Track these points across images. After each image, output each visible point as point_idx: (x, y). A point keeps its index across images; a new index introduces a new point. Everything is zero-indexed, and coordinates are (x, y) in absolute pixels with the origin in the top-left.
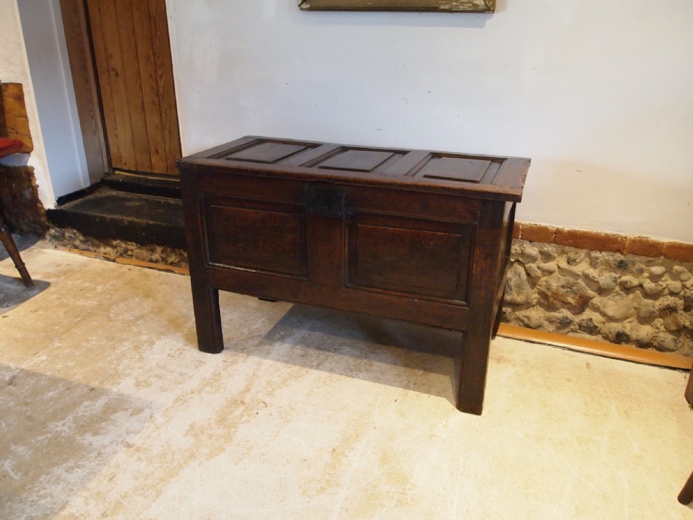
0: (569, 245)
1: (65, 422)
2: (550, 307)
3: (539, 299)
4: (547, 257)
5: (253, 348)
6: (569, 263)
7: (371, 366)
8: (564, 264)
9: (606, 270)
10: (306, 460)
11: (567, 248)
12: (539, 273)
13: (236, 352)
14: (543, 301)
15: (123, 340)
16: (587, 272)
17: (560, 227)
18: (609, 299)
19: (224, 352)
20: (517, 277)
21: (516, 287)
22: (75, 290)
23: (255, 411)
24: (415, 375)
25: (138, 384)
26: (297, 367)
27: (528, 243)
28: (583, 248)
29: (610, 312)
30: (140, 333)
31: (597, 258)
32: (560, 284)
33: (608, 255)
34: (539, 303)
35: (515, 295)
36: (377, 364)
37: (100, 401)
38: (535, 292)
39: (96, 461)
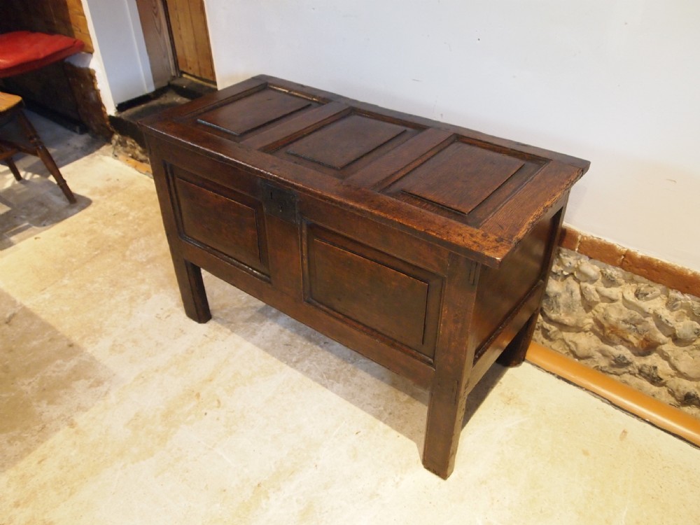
0: (641, 275)
1: (31, 380)
2: (605, 339)
3: (592, 326)
4: (610, 281)
5: (241, 324)
6: (636, 296)
7: (353, 375)
8: (630, 297)
9: (688, 316)
10: (225, 491)
11: (637, 277)
12: (596, 297)
13: (222, 324)
14: (598, 330)
15: (124, 287)
16: (660, 312)
17: (632, 249)
18: (685, 351)
19: (211, 323)
20: (568, 294)
21: (565, 306)
22: (110, 213)
23: (205, 411)
24: (397, 400)
25: (114, 348)
26: (274, 359)
27: (588, 259)
28: (658, 283)
29: (682, 368)
30: (143, 281)
31: (676, 300)
32: (622, 317)
33: (692, 299)
34: (592, 330)
35: (562, 315)
36: (361, 373)
37: (72, 362)
38: (590, 317)
39: (37, 437)
